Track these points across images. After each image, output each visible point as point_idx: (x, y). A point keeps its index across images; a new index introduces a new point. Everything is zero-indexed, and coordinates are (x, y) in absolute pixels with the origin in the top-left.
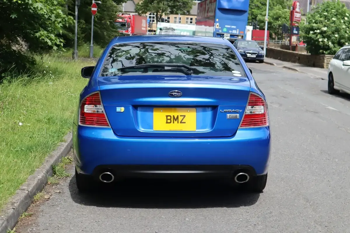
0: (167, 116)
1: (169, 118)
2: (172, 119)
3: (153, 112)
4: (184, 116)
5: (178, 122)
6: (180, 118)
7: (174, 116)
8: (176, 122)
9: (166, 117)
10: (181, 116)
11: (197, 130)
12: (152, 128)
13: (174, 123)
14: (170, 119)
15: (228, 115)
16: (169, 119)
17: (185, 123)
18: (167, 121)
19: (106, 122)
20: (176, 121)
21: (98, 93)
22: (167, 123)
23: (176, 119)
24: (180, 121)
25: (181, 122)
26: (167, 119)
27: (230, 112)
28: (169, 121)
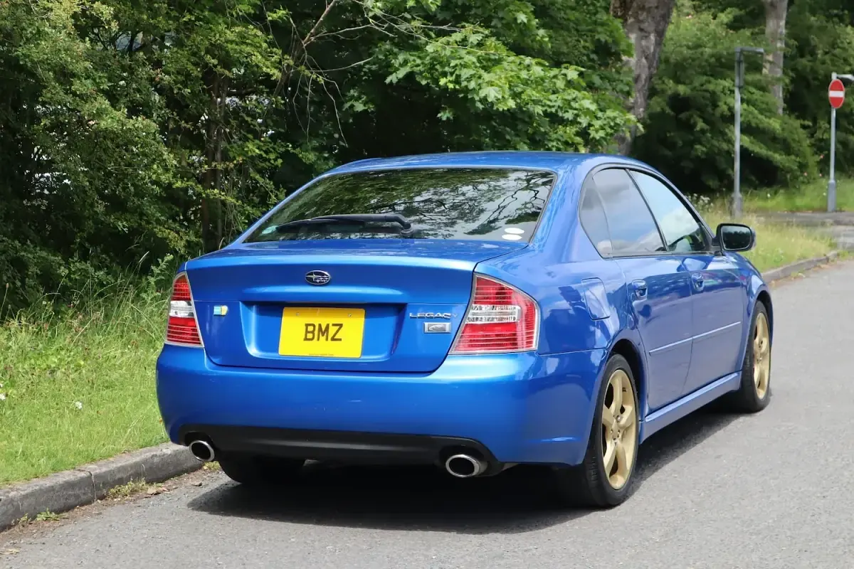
0: (307, 325)
1: (310, 329)
2: (316, 332)
3: (281, 316)
4: (341, 326)
5: (327, 339)
6: (332, 330)
7: (320, 325)
8: (323, 338)
9: (305, 327)
10: (334, 325)
11: (363, 357)
12: (276, 350)
13: (318, 339)
14: (313, 332)
15: (426, 324)
16: (309, 332)
17: (340, 340)
18: (306, 335)
19: (197, 335)
20: (323, 335)
21: (184, 276)
22: (306, 339)
23: (324, 331)
24: (331, 335)
25: (333, 339)
26: (307, 332)
27: (430, 319)
28: (310, 336)
